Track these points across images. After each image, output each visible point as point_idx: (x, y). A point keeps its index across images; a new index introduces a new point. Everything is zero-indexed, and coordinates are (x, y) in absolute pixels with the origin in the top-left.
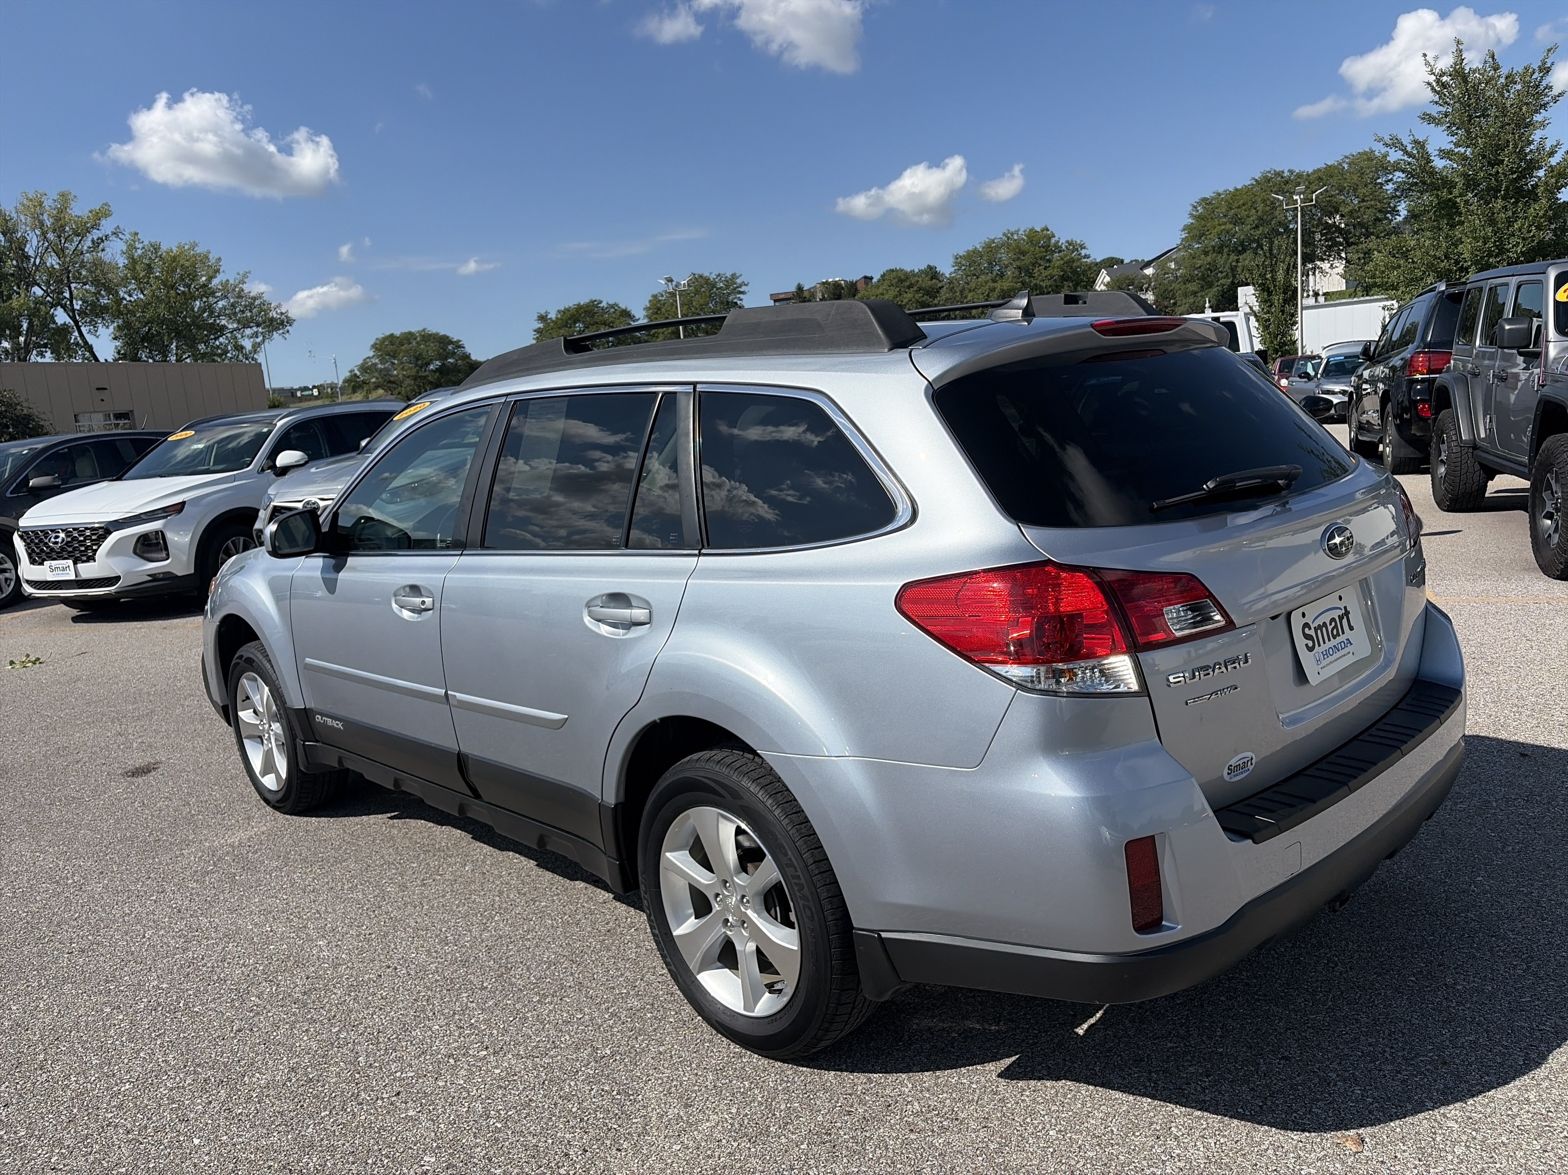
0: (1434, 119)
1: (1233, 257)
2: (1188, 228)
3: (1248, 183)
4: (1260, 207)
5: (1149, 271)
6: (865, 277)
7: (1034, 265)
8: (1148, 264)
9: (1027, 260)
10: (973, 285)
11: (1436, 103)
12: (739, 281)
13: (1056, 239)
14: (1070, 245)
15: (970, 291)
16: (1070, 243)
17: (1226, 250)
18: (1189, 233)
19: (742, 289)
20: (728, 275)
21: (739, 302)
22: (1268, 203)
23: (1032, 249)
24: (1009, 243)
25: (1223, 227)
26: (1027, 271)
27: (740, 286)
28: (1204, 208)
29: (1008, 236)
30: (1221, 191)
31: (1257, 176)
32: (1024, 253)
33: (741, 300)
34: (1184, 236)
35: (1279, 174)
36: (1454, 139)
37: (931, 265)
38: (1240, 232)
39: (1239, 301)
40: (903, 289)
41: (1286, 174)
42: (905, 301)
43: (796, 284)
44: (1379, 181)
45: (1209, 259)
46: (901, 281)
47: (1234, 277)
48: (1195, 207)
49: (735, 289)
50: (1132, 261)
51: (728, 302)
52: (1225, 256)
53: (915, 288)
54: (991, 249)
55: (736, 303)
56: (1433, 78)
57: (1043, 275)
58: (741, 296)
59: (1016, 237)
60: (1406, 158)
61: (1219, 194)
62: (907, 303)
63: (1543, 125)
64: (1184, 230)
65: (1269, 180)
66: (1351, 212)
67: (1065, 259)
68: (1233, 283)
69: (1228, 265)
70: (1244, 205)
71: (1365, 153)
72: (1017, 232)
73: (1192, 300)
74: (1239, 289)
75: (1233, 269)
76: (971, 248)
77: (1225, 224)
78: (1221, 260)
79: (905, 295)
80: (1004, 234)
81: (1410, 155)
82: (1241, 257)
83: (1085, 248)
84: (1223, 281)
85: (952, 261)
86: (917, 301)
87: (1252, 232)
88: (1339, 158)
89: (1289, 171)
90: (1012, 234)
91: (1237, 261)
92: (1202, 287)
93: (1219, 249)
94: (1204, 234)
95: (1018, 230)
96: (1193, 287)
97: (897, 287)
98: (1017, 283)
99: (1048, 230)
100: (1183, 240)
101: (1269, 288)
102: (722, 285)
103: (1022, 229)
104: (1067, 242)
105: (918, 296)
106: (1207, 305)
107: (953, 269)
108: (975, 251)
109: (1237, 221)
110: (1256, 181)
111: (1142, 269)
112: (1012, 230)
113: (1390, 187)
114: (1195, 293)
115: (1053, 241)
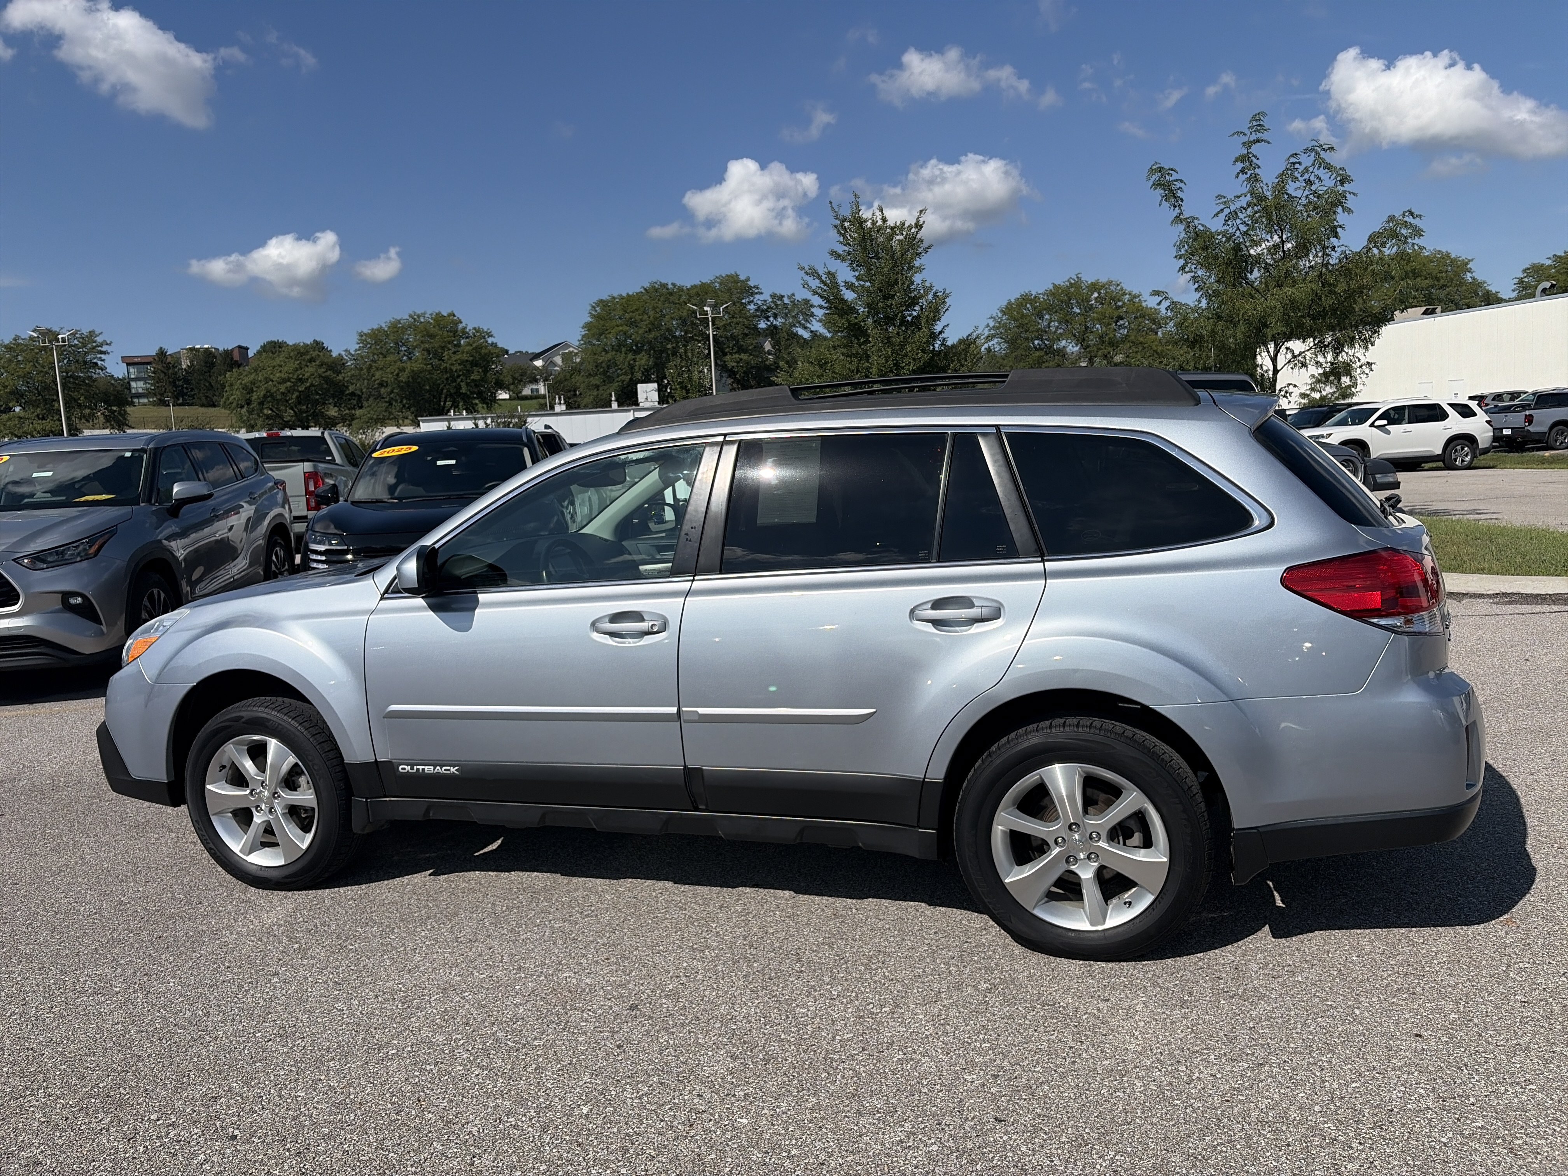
0: (840, 256)
1: (630, 356)
2: (588, 326)
3: (639, 290)
4: (651, 313)
5: (539, 363)
6: (240, 347)
7: (443, 348)
8: (537, 356)
9: (436, 343)
10: (381, 363)
11: (841, 243)
12: (99, 339)
13: (464, 324)
14: (477, 332)
15: (377, 369)
16: (477, 330)
17: (624, 349)
18: (588, 330)
19: (104, 348)
20: (85, 332)
21: (99, 363)
22: (658, 310)
23: (441, 333)
24: (415, 324)
25: (621, 328)
26: (436, 354)
27: (101, 345)
28: (602, 309)
29: (415, 317)
30: (615, 295)
31: (647, 285)
32: (432, 336)
33: (103, 360)
34: (583, 333)
35: (664, 286)
36: (857, 274)
37: (318, 339)
38: (636, 334)
39: (639, 396)
40: (303, 363)
41: (670, 286)
42: (307, 375)
43: (158, 348)
44: (744, 301)
45: (609, 356)
46: (302, 354)
47: (632, 374)
48: (593, 307)
49: (94, 348)
50: (516, 352)
51: (85, 363)
52: (623, 355)
53: (317, 363)
54: (397, 328)
55: (96, 364)
56: (838, 222)
57: (454, 359)
58: (103, 356)
59: (422, 320)
60: (822, 286)
61: (614, 298)
62: (309, 377)
63: (920, 270)
64: (583, 327)
65: (656, 290)
66: (724, 326)
67: (474, 345)
68: (631, 379)
69: (626, 363)
70: (637, 310)
71: (732, 276)
72: (423, 315)
73: (595, 393)
74: (639, 386)
75: (632, 367)
76: (375, 327)
77: (621, 325)
78: (620, 358)
79: (306, 369)
80: (410, 316)
81: (825, 284)
82: (638, 357)
83: (492, 336)
84: (623, 377)
85: (356, 338)
86: (320, 376)
87: (646, 335)
88: (712, 278)
89: (672, 284)
90: (419, 316)
91: (635, 360)
92: (604, 381)
93: (618, 348)
94: (603, 333)
95: (425, 313)
96: (596, 380)
97: (296, 360)
98: (426, 365)
99: (454, 316)
100: (583, 336)
101: (686, 387)
102: (76, 342)
103: (429, 312)
104: (475, 329)
105: (321, 371)
106: (613, 398)
107: (357, 346)
108: (380, 330)
109: (632, 323)
110: (645, 289)
111: (532, 360)
112: (419, 312)
113: (752, 307)
114: (597, 387)
115: (460, 326)
